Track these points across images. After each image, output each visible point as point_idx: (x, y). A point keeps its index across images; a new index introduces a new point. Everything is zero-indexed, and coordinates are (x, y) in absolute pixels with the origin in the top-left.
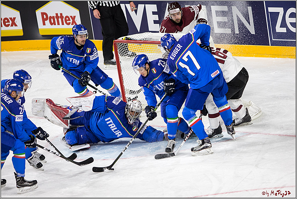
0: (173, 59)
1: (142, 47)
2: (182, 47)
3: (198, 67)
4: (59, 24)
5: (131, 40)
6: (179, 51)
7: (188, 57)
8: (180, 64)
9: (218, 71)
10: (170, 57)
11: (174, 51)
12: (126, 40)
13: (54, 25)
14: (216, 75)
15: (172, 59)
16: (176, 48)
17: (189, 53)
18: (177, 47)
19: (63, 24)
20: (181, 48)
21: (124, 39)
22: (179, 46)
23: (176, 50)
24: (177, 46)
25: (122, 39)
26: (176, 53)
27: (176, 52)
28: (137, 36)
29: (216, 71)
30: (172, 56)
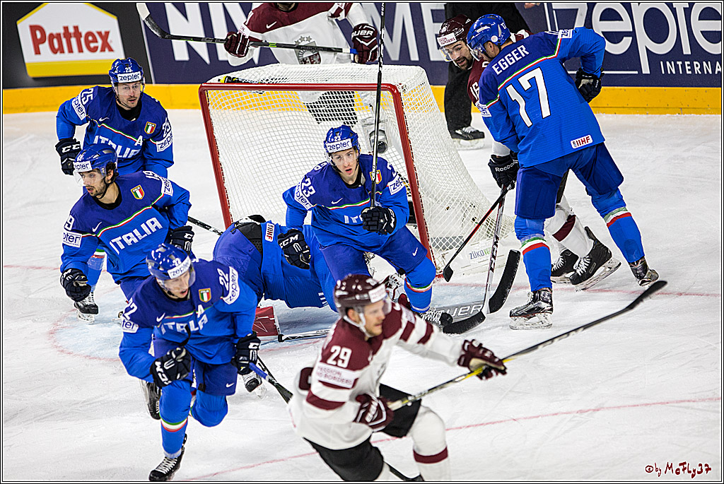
0: (498, 73)
1: (266, 99)
2: (527, 53)
3: (546, 112)
4: (71, 51)
5: (238, 82)
6: (517, 59)
7: (533, 81)
8: (510, 89)
9: (590, 137)
10: (493, 67)
11: (506, 57)
12: (228, 82)
13: (61, 52)
14: (582, 145)
15: (497, 71)
16: (513, 52)
17: (537, 74)
18: (518, 51)
19: (81, 50)
20: (524, 55)
21: (222, 81)
22: (522, 49)
23: (512, 56)
24: (519, 48)
25: (219, 80)
26: (510, 64)
27: (511, 61)
28: (253, 72)
29: (585, 137)
30: (498, 66)
